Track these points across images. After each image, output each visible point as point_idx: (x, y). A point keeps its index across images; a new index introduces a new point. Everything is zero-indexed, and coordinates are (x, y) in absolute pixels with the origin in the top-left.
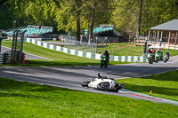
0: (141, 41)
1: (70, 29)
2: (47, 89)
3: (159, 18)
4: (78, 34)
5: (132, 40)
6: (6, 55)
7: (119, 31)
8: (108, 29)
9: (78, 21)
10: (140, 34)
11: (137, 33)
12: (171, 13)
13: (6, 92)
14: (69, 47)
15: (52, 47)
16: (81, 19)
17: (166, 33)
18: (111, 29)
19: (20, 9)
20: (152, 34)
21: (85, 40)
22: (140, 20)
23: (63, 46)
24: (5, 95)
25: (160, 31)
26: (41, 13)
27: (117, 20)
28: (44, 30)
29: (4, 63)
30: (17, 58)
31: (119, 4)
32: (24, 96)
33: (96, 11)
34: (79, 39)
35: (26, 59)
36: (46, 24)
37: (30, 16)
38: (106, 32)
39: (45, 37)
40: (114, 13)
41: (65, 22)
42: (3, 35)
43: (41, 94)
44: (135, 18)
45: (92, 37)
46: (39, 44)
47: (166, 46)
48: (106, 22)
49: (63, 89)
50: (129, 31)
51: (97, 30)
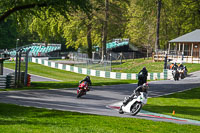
0: (161, 55)
1: (80, 46)
2: (56, 114)
3: (179, 29)
4: (89, 51)
5: (150, 55)
6: (8, 78)
7: (136, 45)
8: (123, 43)
9: (89, 37)
10: (159, 48)
11: (156, 46)
12: (193, 22)
13: (10, 119)
14: (80, 66)
15: (60, 67)
16: (93, 34)
17: (188, 45)
18: (127, 43)
19: (23, 25)
20: (173, 47)
21: (98, 57)
22: (158, 32)
23: (73, 65)
24: (9, 123)
25: (182, 43)
26: (47, 29)
27: (133, 33)
28: (51, 48)
29: (8, 87)
30: (22, 81)
31: (134, 15)
32: (30, 123)
33: (109, 24)
34: (90, 57)
35: (32, 81)
36: (52, 41)
37: (35, 33)
38: (121, 47)
39: (53, 56)
40: (129, 25)
41: (75, 38)
42: (6, 55)
43: (49, 120)
44: (152, 30)
45: (105, 54)
46: (46, 63)
47: (189, 60)
48: (120, 36)
49: (74, 114)
50: (146, 45)
51: (111, 45)
